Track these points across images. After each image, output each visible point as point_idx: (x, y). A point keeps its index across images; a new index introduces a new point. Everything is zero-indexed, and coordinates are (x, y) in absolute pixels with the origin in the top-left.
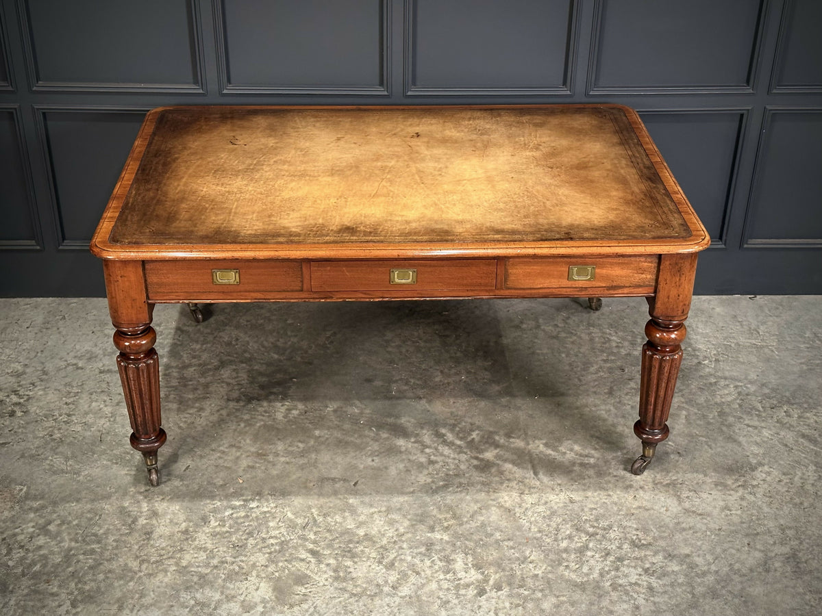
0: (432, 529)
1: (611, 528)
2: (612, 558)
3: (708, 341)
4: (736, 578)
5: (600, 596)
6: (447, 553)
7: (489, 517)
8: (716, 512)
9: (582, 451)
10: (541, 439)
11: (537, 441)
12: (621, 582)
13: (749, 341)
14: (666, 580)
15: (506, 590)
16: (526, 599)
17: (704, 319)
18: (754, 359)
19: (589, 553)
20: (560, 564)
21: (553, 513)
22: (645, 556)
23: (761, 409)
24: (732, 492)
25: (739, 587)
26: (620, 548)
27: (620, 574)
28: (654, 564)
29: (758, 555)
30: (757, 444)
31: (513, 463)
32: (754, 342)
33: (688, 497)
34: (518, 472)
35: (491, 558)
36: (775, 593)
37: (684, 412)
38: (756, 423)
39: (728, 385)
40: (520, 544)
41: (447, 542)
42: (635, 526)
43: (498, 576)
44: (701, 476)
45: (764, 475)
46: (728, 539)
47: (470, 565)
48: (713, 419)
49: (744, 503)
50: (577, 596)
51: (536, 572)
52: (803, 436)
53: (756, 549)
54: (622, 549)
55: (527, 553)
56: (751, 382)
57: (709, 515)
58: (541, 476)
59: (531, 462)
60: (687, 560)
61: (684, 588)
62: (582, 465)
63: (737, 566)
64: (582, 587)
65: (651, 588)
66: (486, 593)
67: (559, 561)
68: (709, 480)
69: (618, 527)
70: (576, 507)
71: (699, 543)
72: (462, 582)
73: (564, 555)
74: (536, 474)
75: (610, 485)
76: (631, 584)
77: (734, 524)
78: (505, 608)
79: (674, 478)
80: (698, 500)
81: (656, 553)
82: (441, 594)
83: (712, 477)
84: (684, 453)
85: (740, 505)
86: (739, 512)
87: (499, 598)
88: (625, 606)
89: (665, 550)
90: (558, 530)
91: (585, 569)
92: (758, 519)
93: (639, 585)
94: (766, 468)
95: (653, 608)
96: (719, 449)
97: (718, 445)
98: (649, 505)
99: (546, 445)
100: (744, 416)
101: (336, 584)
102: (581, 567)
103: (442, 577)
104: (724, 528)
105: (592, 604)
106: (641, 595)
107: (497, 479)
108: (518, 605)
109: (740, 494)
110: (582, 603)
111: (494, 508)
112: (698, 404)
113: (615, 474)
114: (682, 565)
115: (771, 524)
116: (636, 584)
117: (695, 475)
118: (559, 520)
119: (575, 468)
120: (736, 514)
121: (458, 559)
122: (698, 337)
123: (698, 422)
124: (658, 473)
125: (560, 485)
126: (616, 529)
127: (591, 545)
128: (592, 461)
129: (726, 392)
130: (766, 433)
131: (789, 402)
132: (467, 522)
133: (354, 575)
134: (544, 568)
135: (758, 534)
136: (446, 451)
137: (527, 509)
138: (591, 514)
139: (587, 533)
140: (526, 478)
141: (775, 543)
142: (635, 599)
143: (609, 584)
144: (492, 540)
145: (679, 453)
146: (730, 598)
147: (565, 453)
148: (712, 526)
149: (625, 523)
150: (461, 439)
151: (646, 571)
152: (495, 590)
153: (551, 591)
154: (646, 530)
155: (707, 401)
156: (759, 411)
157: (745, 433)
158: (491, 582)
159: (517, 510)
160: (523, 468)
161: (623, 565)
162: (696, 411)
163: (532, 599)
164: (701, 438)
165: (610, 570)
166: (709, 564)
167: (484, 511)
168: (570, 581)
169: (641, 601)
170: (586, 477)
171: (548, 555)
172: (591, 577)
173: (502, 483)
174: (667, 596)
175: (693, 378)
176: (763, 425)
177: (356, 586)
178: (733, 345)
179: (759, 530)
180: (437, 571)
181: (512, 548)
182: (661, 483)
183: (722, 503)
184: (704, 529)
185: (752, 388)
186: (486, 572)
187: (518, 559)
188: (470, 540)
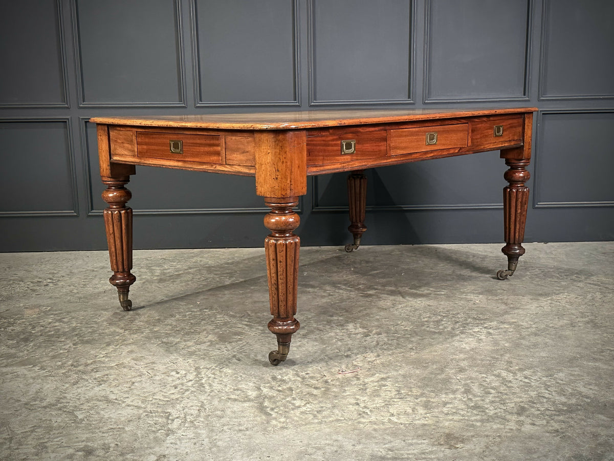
0: (332, 316)
1: (458, 314)
2: (460, 324)
4: (552, 329)
5: (453, 336)
6: (342, 323)
7: (371, 312)
8: (533, 308)
9: (436, 290)
10: (407, 287)
11: (403, 288)
12: (467, 331)
14: (500, 330)
15: (384, 335)
16: (399, 337)
19: (444, 322)
21: (417, 310)
22: (484, 323)
23: (559, 276)
24: (543, 302)
25: (554, 332)
26: (465, 320)
27: (466, 329)
28: (491, 325)
29: (566, 321)
30: (558, 286)
31: (388, 294)
33: (512, 303)
34: (391, 297)
35: (373, 324)
36: (580, 334)
38: (556, 280)
40: (394, 320)
41: (342, 320)
42: (475, 313)
43: (378, 330)
44: (520, 297)
45: (565, 296)
46: (543, 317)
47: (358, 327)
49: (553, 305)
50: (436, 336)
51: (406, 329)
52: (590, 284)
53: (564, 320)
54: (467, 321)
55: (399, 323)
56: (550, 268)
57: (528, 309)
58: (407, 298)
59: (400, 294)
60: (515, 324)
61: (513, 333)
62: (436, 294)
63: (551, 325)
64: (439, 333)
65: (489, 333)
66: (370, 335)
67: (422, 325)
68: (526, 298)
69: (464, 314)
70: (432, 307)
71: (522, 318)
72: (353, 333)
73: (426, 323)
74: (404, 297)
75: (457, 300)
76: (475, 332)
77: (547, 312)
78: (384, 341)
79: (501, 297)
80: (519, 304)
81: (491, 322)
82: (337, 337)
83: (529, 297)
84: (507, 290)
85: (550, 306)
87: (379, 337)
88: (472, 339)
89: (498, 321)
90: (420, 315)
91: (441, 327)
92: (564, 310)
94: (566, 294)
95: (492, 340)
96: (532, 288)
98: (485, 307)
99: (410, 288)
100: (547, 278)
101: (262, 335)
102: (438, 327)
104: (539, 313)
107: (377, 299)
108: (393, 340)
109: (549, 302)
111: (374, 309)
113: (459, 297)
114: (511, 325)
115: (573, 312)
116: (478, 332)
117: (516, 296)
118: (421, 312)
119: (431, 295)
120: (548, 309)
121: (350, 325)
124: (489, 296)
125: (421, 301)
126: (462, 314)
127: (445, 319)
128: (443, 293)
130: (564, 283)
131: (577, 273)
132: (356, 313)
134: (411, 327)
135: (564, 315)
136: (341, 291)
137: (398, 309)
138: (444, 310)
139: (441, 316)
140: (397, 299)
141: (577, 317)
142: (478, 337)
143: (458, 332)
144: (374, 318)
145: (503, 290)
146: (548, 336)
147: (423, 291)
148: (530, 312)
149: (468, 312)
150: (351, 288)
151: (485, 327)
152: (376, 335)
153: (417, 335)
154: (483, 314)
156: (557, 277)
157: (549, 283)
158: (374, 332)
159: (391, 309)
160: (395, 296)
161: (469, 326)
163: (404, 338)
165: (459, 328)
166: (531, 325)
167: (367, 310)
168: (430, 331)
169: (483, 337)
170: (439, 298)
171: (414, 323)
172: (446, 330)
173: (380, 301)
174: (502, 335)
176: (561, 281)
179: (565, 313)
181: (388, 321)
182: (492, 299)
183: (537, 305)
184: (525, 313)
185: (551, 270)
186: (370, 329)
187: (393, 324)
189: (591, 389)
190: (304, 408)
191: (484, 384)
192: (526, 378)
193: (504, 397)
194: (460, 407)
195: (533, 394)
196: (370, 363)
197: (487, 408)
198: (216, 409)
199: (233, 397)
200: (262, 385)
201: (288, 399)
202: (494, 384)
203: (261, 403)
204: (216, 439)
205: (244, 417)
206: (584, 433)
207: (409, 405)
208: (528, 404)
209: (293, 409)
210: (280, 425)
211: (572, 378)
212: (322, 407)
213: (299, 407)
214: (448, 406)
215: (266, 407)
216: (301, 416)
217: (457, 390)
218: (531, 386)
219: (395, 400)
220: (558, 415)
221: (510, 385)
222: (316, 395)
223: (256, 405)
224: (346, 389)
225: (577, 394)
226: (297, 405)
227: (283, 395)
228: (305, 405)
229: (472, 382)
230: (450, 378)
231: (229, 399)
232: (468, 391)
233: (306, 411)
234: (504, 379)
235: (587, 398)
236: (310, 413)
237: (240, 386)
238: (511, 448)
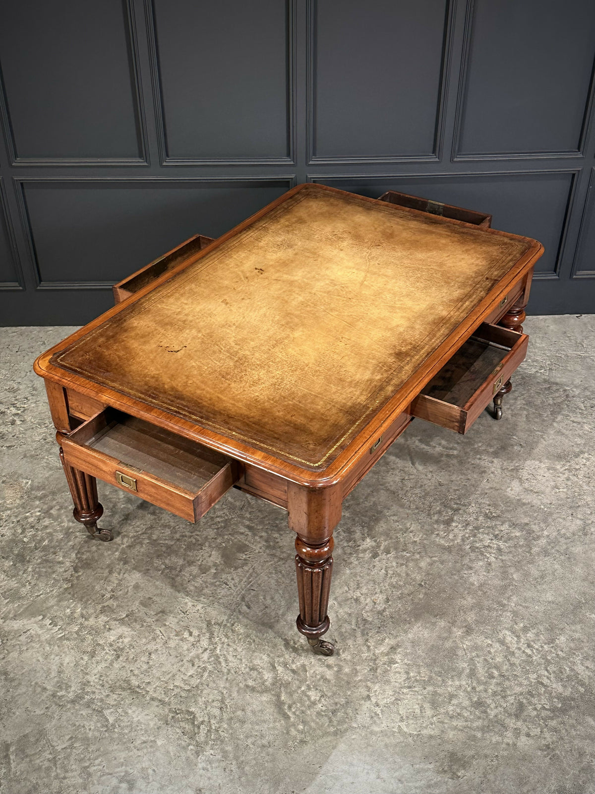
1: (470, 505)
2: (471, 528)
3: (543, 354)
4: (563, 540)
5: (462, 557)
6: (349, 526)
7: (379, 499)
8: (548, 490)
9: (448, 445)
10: (417, 436)
11: (413, 438)
12: (477, 545)
13: (575, 352)
14: (511, 543)
15: (393, 553)
16: (408, 560)
17: (540, 335)
18: (579, 368)
19: (454, 524)
20: (432, 533)
21: (427, 494)
22: (496, 525)
23: (583, 408)
24: (560, 475)
25: (565, 547)
26: (477, 519)
27: (477, 539)
28: (502, 531)
29: (579, 522)
30: (580, 436)
31: (397, 456)
32: (579, 353)
33: (527, 479)
34: (400, 463)
35: (381, 529)
36: (591, 551)
37: (525, 412)
38: (580, 420)
39: (558, 389)
40: (402, 519)
41: (349, 518)
42: (488, 503)
43: (386, 543)
44: (537, 462)
45: (585, 461)
46: (557, 511)
47: (366, 535)
48: (547, 417)
49: (569, 483)
50: (445, 557)
51: (415, 540)
53: (577, 518)
54: (478, 520)
55: (408, 525)
56: (576, 387)
57: (543, 493)
58: (417, 465)
59: (409, 455)
60: (527, 528)
61: (524, 549)
62: (448, 456)
63: (563, 531)
64: (449, 549)
65: (499, 550)
66: (379, 555)
67: (431, 531)
68: (543, 465)
69: (475, 504)
70: (443, 489)
71: (535, 515)
72: (361, 548)
73: (436, 526)
74: (413, 464)
75: (469, 472)
76: (485, 547)
77: (562, 499)
78: (393, 567)
79: (517, 465)
80: (535, 481)
81: (503, 523)
83: (546, 463)
84: (525, 445)
85: (566, 484)
86: (565, 490)
87: (388, 559)
88: (481, 563)
89: (510, 521)
90: (430, 507)
91: (451, 536)
92: (579, 495)
93: (491, 547)
94: (586, 455)
95: (501, 564)
96: (551, 441)
97: (551, 437)
98: (498, 487)
99: (420, 441)
100: (571, 414)
101: (268, 551)
102: (448, 535)
103: (345, 544)
104: (554, 502)
105: (456, 562)
106: (493, 555)
107: (384, 468)
108: (402, 565)
109: (566, 476)
110: (449, 561)
111: (382, 491)
112: (535, 405)
113: (473, 462)
114: (523, 531)
115: (589, 499)
116: (489, 546)
117: (533, 461)
118: (431, 499)
119: (442, 459)
120: (563, 491)
121: (357, 531)
122: (536, 350)
123: (536, 420)
124: (505, 461)
125: (431, 472)
126: (474, 505)
127: (455, 518)
128: (455, 452)
129: (557, 395)
130: (586, 427)
132: (362, 502)
133: (281, 544)
134: (421, 536)
135: (579, 506)
137: (407, 491)
138: (455, 494)
139: (452, 509)
140: (406, 467)
141: (591, 513)
142: (488, 558)
143: (468, 547)
145: (521, 445)
146: (557, 556)
147: (435, 447)
148: (545, 501)
149: (480, 501)
151: (496, 536)
152: (385, 554)
153: (426, 553)
154: (496, 506)
155: (543, 402)
156: (582, 410)
157: (571, 428)
158: (382, 548)
159: (400, 492)
160: (404, 459)
161: (479, 533)
162: (534, 411)
163: (412, 560)
164: (538, 433)
165: (469, 537)
166: (543, 530)
167: (375, 494)
168: (440, 545)
169: (492, 559)
170: (451, 465)
171: (423, 526)
172: (456, 542)
173: (388, 472)
174: (511, 555)
175: (532, 384)
176: (585, 421)
177: (283, 552)
178: (563, 356)
179: (580, 504)
180: (342, 540)
181: (397, 521)
182: (508, 469)
183: (553, 483)
184: (539, 503)
185: (577, 391)
186: (378, 540)
187: (401, 530)
188: (365, 516)
189: (587, 667)
190: (320, 706)
191: (488, 658)
192: (529, 646)
193: (507, 683)
194: (463, 705)
195: (533, 677)
196: (380, 616)
197: (489, 706)
198: (237, 708)
199: (251, 683)
200: (276, 659)
201: (303, 689)
202: (498, 659)
203: (278, 696)
204: (242, 762)
205: (265, 721)
206: (571, 750)
207: (417, 699)
208: (526, 698)
209: (309, 707)
210: (299, 737)
211: (572, 645)
212: (336, 704)
213: (314, 703)
214: (453, 702)
215: (283, 703)
216: (318, 720)
217: (463, 669)
218: (532, 662)
219: (405, 691)
220: (552, 718)
221: (513, 659)
222: (329, 681)
223: (274, 698)
224: (358, 668)
225: (574, 677)
226: (313, 698)
227: (298, 680)
228: (320, 701)
229: (478, 656)
230: (457, 647)
231: (247, 686)
232: (472, 674)
233: (322, 710)
234: (508, 648)
235: (582, 685)
236: (326, 715)
237: (255, 662)
238: (506, 777)
